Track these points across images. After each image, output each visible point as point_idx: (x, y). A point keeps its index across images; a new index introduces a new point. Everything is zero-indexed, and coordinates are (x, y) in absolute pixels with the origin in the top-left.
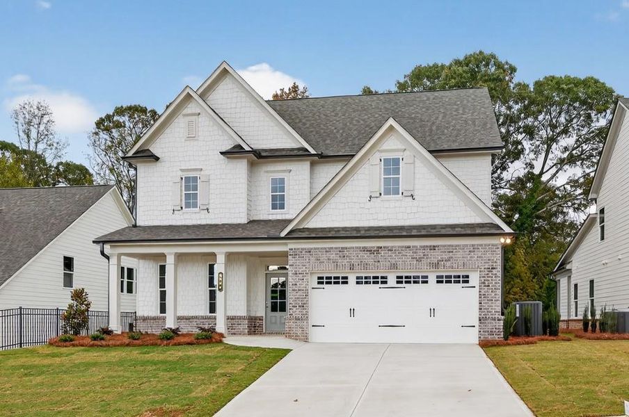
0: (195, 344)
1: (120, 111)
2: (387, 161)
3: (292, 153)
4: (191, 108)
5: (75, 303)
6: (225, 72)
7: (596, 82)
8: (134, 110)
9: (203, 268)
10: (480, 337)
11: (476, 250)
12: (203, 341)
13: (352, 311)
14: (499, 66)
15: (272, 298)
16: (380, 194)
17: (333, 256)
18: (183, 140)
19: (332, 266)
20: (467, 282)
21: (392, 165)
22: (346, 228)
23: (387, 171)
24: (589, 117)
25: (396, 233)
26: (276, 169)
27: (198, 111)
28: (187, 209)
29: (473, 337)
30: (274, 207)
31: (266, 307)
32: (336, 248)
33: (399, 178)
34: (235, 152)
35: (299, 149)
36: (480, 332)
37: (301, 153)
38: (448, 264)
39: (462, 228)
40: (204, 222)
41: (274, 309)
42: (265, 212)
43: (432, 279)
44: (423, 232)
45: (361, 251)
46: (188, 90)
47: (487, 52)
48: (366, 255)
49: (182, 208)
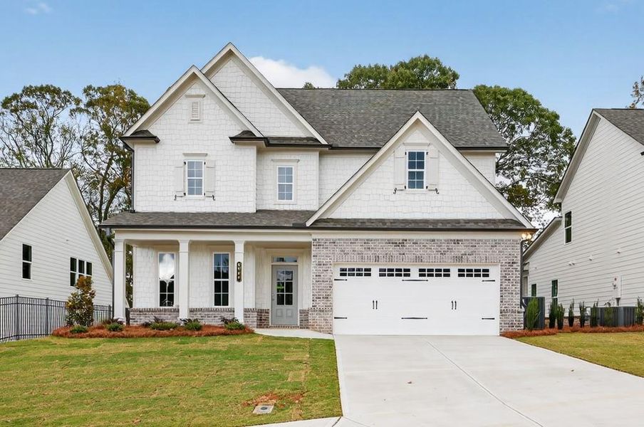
0: (228, 334)
1: (29, 91)
2: (412, 155)
3: (301, 143)
4: (195, 89)
5: (80, 292)
6: (230, 53)
7: (525, 93)
8: (43, 90)
9: (208, 258)
10: (501, 329)
11: (498, 245)
12: (237, 331)
13: (375, 304)
14: (443, 72)
15: (278, 290)
16: (405, 187)
17: (358, 248)
18: (186, 123)
19: (356, 257)
20: (488, 276)
21: (416, 160)
22: (370, 219)
23: (411, 165)
24: (513, 128)
25: (422, 226)
26: (283, 158)
27: (203, 93)
28: (191, 196)
29: (494, 328)
30: (281, 197)
31: (272, 300)
32: (361, 240)
33: (423, 172)
34: (244, 138)
35: (308, 139)
36: (501, 324)
37: (310, 143)
38: (471, 258)
39: (484, 223)
40: (208, 210)
41: (280, 301)
42: (273, 202)
43: (454, 272)
44: (449, 226)
45: (386, 243)
46: (194, 70)
47: (432, 57)
48: (391, 248)
49: (185, 194)
